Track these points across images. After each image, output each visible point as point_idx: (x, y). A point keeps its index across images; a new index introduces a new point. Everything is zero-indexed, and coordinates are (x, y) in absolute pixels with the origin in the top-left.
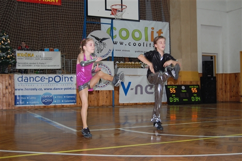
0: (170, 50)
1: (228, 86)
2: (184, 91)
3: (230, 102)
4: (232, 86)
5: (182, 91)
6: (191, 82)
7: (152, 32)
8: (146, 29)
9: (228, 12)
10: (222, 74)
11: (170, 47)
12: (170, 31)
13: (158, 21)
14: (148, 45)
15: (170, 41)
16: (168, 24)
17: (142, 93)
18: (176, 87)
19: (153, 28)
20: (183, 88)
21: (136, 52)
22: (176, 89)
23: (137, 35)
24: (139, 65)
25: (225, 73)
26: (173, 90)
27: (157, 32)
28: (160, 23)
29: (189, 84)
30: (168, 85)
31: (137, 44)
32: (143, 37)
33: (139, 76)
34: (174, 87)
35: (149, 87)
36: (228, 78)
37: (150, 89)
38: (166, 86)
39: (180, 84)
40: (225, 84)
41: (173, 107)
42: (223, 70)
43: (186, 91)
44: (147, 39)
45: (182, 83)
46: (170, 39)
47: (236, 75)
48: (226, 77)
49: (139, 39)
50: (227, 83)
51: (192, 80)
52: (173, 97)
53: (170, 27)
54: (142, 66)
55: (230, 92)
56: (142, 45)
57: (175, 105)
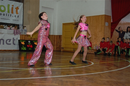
0: (23, 19)
1: (56, 42)
2: (30, 44)
3: (56, 51)
4: (58, 42)
5: (29, 44)
6: (34, 39)
7: (12, 8)
8: (9, 5)
9: (57, 1)
10: (53, 35)
11: (23, 18)
12: (23, 8)
13: (16, 1)
14: (10, 15)
15: (23, 14)
16: (22, 4)
17: (3, 44)
18: (25, 41)
19: (13, 6)
20: (29, 42)
21: (1, 19)
22: (25, 43)
23: (3, 9)
24: (3, 27)
25: (54, 35)
26: (23, 43)
27: (16, 8)
28: (18, 3)
29: (33, 40)
30: (20, 40)
31: (2, 14)
32: (7, 10)
33: (2, 33)
34: (24, 41)
35: (8, 41)
36: (56, 38)
37: (9, 42)
38: (19, 40)
39: (28, 40)
40: (54, 41)
41: (23, 53)
42: (53, 33)
43: (31, 44)
44: (9, 12)
45: (29, 39)
46: (23, 13)
47: (60, 36)
48: (54, 37)
49: (4, 11)
50: (55, 41)
51: (35, 38)
52: (23, 47)
53: (23, 6)
54: (5, 27)
55: (56, 45)
56: (6, 15)
57: (24, 52)
